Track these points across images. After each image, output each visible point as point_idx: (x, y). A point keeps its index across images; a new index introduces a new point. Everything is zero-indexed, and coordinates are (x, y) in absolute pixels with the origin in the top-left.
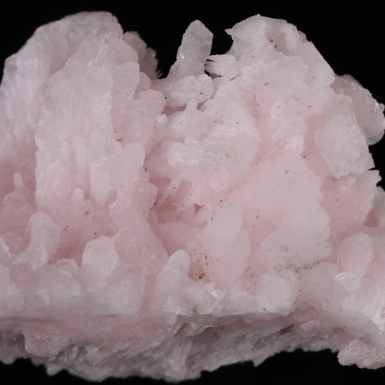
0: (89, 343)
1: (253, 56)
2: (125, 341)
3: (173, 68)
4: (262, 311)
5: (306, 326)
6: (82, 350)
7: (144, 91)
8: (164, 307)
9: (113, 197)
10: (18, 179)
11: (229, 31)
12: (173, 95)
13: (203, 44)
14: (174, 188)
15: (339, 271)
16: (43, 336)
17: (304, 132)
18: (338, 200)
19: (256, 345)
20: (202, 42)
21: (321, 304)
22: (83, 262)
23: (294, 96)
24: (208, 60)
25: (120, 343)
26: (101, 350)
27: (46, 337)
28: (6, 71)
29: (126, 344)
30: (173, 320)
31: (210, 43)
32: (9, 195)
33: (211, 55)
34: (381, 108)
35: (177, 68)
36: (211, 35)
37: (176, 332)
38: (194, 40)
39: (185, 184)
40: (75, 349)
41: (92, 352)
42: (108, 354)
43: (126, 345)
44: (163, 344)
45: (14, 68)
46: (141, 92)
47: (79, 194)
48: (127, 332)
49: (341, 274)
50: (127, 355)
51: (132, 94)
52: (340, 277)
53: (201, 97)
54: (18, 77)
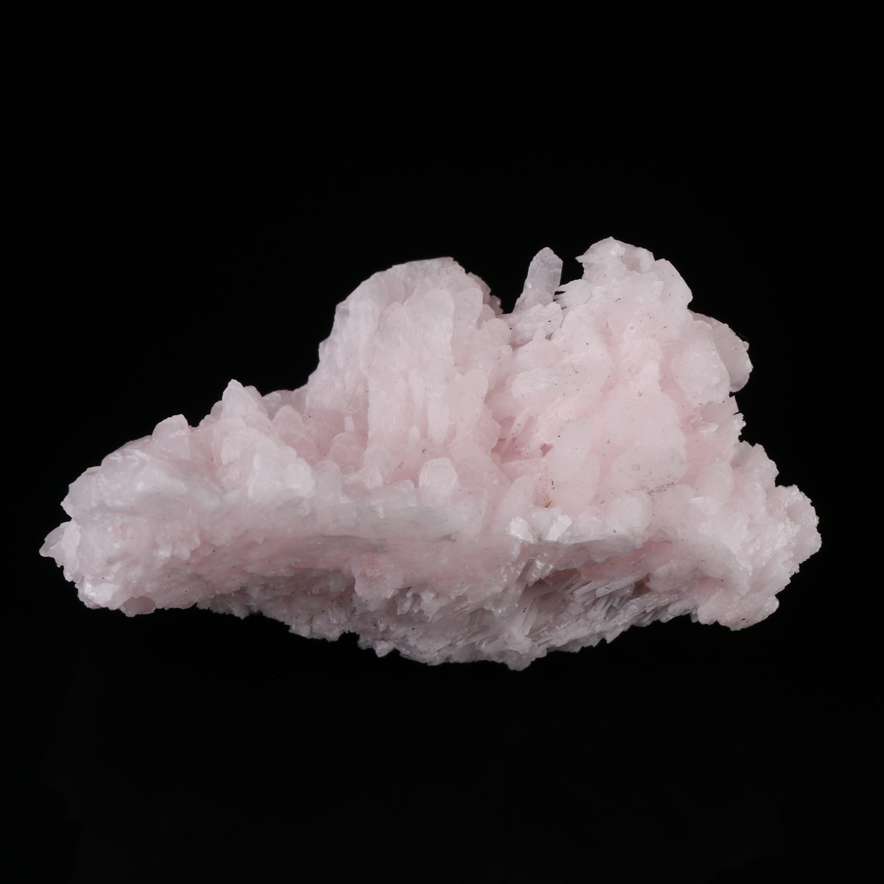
0: (424, 585)
1: (605, 276)
2: (463, 583)
3: (519, 301)
4: (613, 533)
5: (662, 570)
6: (417, 597)
7: (487, 320)
8: (506, 530)
9: (452, 434)
10: (349, 423)
11: (580, 259)
12: (519, 326)
13: (552, 271)
14: (519, 425)
15: (696, 496)
16: (375, 573)
17: (659, 358)
18: (697, 441)
19: (608, 612)
20: (550, 269)
21: (676, 532)
22: (420, 484)
23: (648, 314)
24: (557, 293)
25: (458, 586)
26: (437, 596)
27: (378, 574)
28: (336, 317)
29: (464, 587)
30: (516, 552)
31: (560, 271)
32: (339, 435)
33: (561, 284)
34: (745, 346)
35: (523, 301)
36: (560, 262)
37: (519, 573)
38: (542, 267)
39: (531, 421)
40: (409, 595)
41: (427, 598)
42: (444, 602)
43: (465, 590)
44: (506, 590)
45: (346, 313)
46: (484, 321)
47: (415, 432)
48: (467, 567)
49: (698, 499)
50: (466, 607)
51: (474, 321)
52: (697, 501)
53: (549, 326)
54: (350, 321)
